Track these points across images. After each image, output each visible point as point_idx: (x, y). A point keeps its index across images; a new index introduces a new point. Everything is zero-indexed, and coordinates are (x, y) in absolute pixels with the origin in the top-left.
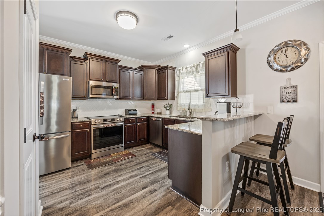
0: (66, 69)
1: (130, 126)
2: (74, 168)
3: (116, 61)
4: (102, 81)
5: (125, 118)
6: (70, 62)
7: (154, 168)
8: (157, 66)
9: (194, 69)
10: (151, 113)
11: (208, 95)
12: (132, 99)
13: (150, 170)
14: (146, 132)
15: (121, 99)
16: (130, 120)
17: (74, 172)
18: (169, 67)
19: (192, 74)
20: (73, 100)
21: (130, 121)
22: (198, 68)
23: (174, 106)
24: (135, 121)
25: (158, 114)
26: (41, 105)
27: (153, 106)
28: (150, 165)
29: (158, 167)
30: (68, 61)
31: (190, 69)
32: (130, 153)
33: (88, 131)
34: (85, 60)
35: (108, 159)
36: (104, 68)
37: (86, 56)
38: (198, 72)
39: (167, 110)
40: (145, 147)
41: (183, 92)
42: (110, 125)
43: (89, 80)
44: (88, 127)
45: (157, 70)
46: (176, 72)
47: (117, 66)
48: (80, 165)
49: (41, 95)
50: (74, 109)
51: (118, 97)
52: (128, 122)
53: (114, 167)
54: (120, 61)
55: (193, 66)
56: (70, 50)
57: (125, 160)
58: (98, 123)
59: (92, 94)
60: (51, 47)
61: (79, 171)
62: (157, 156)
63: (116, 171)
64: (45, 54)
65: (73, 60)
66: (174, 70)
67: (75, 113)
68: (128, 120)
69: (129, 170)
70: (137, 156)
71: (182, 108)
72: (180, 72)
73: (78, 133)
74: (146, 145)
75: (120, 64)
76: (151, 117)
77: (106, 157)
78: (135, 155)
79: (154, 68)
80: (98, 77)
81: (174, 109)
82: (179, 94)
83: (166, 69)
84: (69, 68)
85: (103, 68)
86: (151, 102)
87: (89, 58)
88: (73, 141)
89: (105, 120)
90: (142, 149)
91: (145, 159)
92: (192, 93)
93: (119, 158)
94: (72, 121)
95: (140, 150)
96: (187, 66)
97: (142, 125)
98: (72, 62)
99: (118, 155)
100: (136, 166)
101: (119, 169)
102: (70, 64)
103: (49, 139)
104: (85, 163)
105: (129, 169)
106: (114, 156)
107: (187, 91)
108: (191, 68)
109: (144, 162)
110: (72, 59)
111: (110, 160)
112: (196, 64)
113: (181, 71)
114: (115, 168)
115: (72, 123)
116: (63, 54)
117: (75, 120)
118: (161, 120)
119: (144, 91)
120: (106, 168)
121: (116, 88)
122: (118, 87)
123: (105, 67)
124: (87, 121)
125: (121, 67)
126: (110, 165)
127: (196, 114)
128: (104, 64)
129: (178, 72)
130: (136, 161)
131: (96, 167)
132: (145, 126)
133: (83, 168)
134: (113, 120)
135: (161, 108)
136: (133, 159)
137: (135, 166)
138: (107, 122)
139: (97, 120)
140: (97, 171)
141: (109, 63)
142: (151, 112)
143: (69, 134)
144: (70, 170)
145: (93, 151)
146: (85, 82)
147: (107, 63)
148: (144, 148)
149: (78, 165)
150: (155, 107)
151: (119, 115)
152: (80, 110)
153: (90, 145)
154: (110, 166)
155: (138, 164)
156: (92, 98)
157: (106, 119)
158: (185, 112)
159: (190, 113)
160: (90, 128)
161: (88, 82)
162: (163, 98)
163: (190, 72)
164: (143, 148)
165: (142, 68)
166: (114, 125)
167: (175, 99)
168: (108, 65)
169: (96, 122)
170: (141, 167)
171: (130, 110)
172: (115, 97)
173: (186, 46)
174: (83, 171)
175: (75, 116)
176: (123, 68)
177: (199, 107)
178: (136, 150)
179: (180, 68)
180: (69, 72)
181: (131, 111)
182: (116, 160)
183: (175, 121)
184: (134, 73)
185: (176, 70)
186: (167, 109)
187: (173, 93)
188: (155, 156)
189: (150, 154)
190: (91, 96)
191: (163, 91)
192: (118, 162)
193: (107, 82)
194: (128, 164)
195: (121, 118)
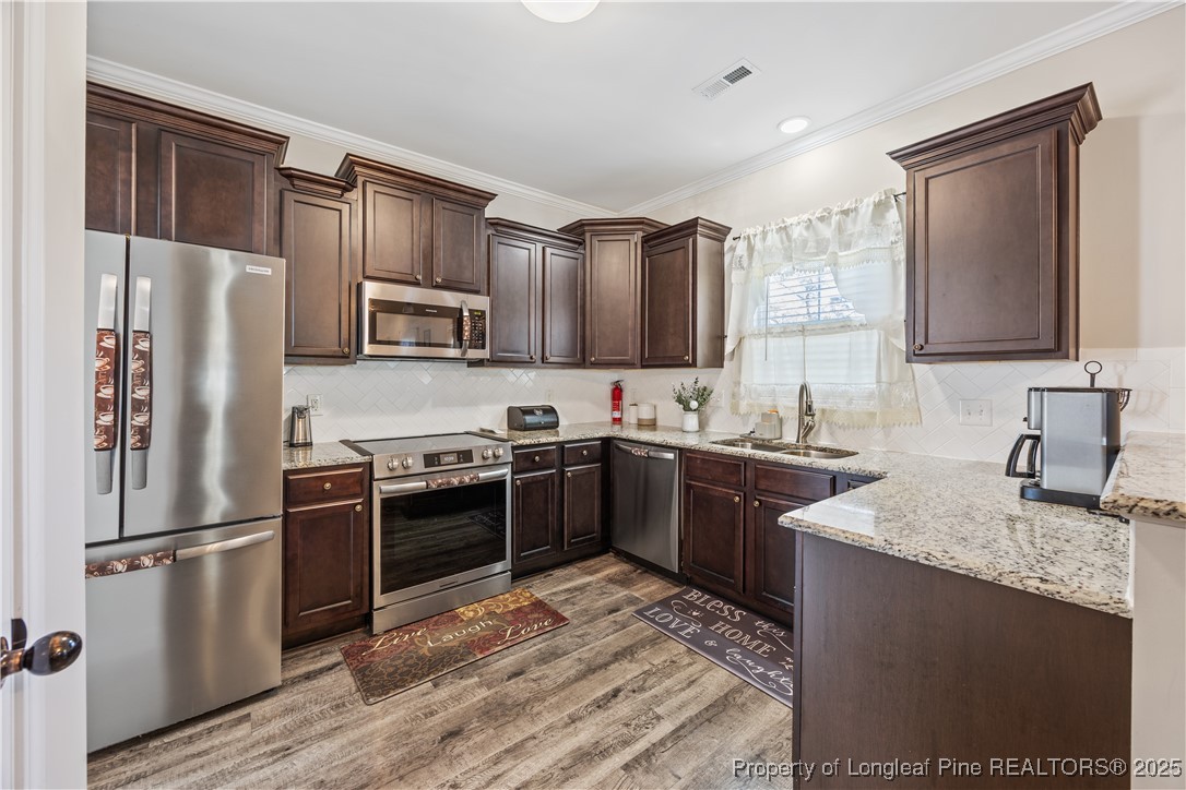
0: (264, 229)
1: (535, 481)
2: (295, 689)
3: (475, 199)
4: (416, 284)
5: (514, 448)
6: (278, 196)
7: (674, 702)
8: (642, 223)
9: (827, 232)
10: (610, 420)
11: (922, 348)
12: (539, 362)
13: (659, 710)
14: (597, 503)
15: (495, 362)
16: (537, 453)
17: (298, 716)
18: (703, 226)
19: (817, 254)
20: (290, 367)
21: (534, 460)
22: (850, 226)
23: (720, 396)
24: (555, 456)
25: (641, 425)
26: (133, 392)
27: (617, 393)
28: (649, 682)
29: (690, 692)
30: (272, 191)
31: (805, 233)
32: (539, 605)
33: (359, 508)
34: (345, 190)
35: (450, 638)
36: (425, 227)
37: (352, 173)
38: (848, 246)
39: (691, 410)
40: (596, 571)
41: (769, 333)
42: (455, 481)
43: (360, 279)
44: (358, 489)
45: (645, 240)
46: (733, 249)
47: (479, 219)
48: (321, 671)
49: (136, 343)
50: (296, 405)
51: (485, 354)
52: (527, 465)
53: (480, 685)
54: (491, 200)
55: (821, 219)
56: (280, 142)
57: (526, 645)
58: (400, 472)
59: (373, 340)
60: (195, 125)
61: (317, 709)
62: (665, 626)
63: (498, 712)
64: (163, 152)
65: (293, 185)
66: (722, 241)
67: (299, 424)
68: (529, 457)
69: (558, 707)
70: (575, 621)
71: (761, 406)
72: (751, 249)
73: (315, 520)
74: (598, 559)
75: (491, 211)
76: (619, 439)
77: (436, 623)
78: (564, 619)
79: (631, 233)
80: (401, 265)
81: (718, 407)
82: (746, 344)
83: (689, 235)
84: (274, 222)
85: (423, 227)
86: (607, 377)
87: (360, 180)
88: (290, 554)
89: (431, 459)
90: (589, 584)
91: (615, 641)
92: (811, 341)
93: (498, 635)
94: (285, 466)
95: (581, 589)
96: (789, 221)
97: (583, 475)
98: (287, 194)
99: (491, 614)
100: (584, 683)
101: (509, 702)
102: (278, 206)
103: (175, 560)
104: (347, 654)
105: (553, 700)
106: (471, 622)
107: (785, 332)
108: (807, 228)
109: (618, 656)
110: (286, 183)
111: (456, 643)
112: (836, 209)
113: (758, 245)
114: (483, 693)
115: (287, 473)
116: (249, 157)
117: (301, 460)
118: (670, 456)
119: (588, 327)
120: (443, 693)
121: (478, 316)
122: (483, 312)
123: (429, 223)
124: (354, 461)
125: (496, 224)
126: (462, 674)
127: (832, 434)
128: (426, 209)
129: (741, 247)
130: (575, 655)
131: (397, 687)
132: (597, 478)
133: (339, 692)
134: (465, 456)
135: (654, 402)
136: (559, 641)
137: (576, 685)
138: (439, 465)
139: (398, 456)
140: (401, 713)
141: (448, 205)
142: (607, 415)
143: (270, 532)
144: (275, 699)
145: (379, 599)
146: (345, 286)
147: (438, 204)
148: (591, 574)
149: (312, 667)
150: (627, 399)
151: (483, 430)
152: (321, 411)
153: (366, 568)
154: (464, 683)
155: (591, 670)
156: (372, 357)
157: (438, 455)
158: (775, 422)
159: (806, 430)
160: (366, 493)
161: (359, 287)
162: (672, 358)
163: (805, 242)
164: (588, 579)
165: (577, 234)
166: (472, 479)
167: (722, 367)
168: (444, 215)
169: (391, 470)
170: (609, 689)
171: (529, 411)
172: (473, 354)
173: (794, 127)
174: (338, 706)
175: (299, 438)
176: (504, 228)
177: (850, 402)
178: (561, 588)
179: (750, 231)
180: (275, 239)
181: (534, 414)
182: (484, 644)
183: (745, 464)
184: (548, 250)
185: (729, 238)
186: (687, 408)
187: (719, 338)
188: (653, 621)
189: (629, 610)
190: (368, 349)
191: (671, 330)
192: (496, 657)
193: (438, 287)
194: (545, 669)
195: (498, 447)
